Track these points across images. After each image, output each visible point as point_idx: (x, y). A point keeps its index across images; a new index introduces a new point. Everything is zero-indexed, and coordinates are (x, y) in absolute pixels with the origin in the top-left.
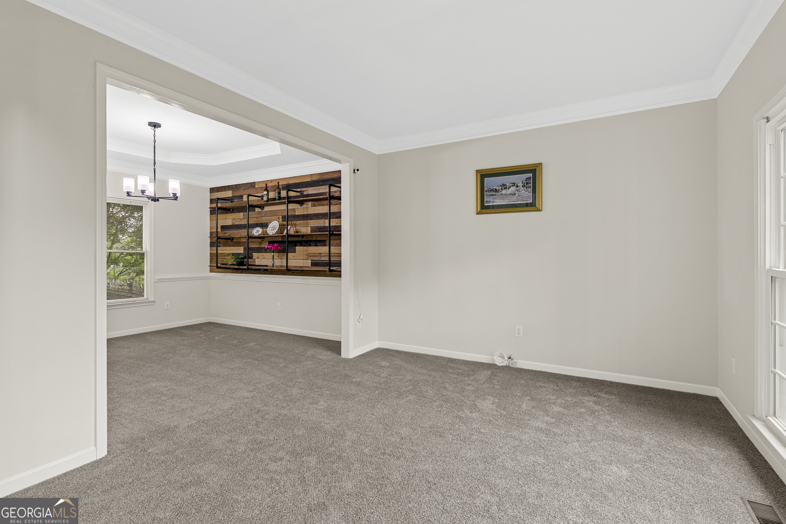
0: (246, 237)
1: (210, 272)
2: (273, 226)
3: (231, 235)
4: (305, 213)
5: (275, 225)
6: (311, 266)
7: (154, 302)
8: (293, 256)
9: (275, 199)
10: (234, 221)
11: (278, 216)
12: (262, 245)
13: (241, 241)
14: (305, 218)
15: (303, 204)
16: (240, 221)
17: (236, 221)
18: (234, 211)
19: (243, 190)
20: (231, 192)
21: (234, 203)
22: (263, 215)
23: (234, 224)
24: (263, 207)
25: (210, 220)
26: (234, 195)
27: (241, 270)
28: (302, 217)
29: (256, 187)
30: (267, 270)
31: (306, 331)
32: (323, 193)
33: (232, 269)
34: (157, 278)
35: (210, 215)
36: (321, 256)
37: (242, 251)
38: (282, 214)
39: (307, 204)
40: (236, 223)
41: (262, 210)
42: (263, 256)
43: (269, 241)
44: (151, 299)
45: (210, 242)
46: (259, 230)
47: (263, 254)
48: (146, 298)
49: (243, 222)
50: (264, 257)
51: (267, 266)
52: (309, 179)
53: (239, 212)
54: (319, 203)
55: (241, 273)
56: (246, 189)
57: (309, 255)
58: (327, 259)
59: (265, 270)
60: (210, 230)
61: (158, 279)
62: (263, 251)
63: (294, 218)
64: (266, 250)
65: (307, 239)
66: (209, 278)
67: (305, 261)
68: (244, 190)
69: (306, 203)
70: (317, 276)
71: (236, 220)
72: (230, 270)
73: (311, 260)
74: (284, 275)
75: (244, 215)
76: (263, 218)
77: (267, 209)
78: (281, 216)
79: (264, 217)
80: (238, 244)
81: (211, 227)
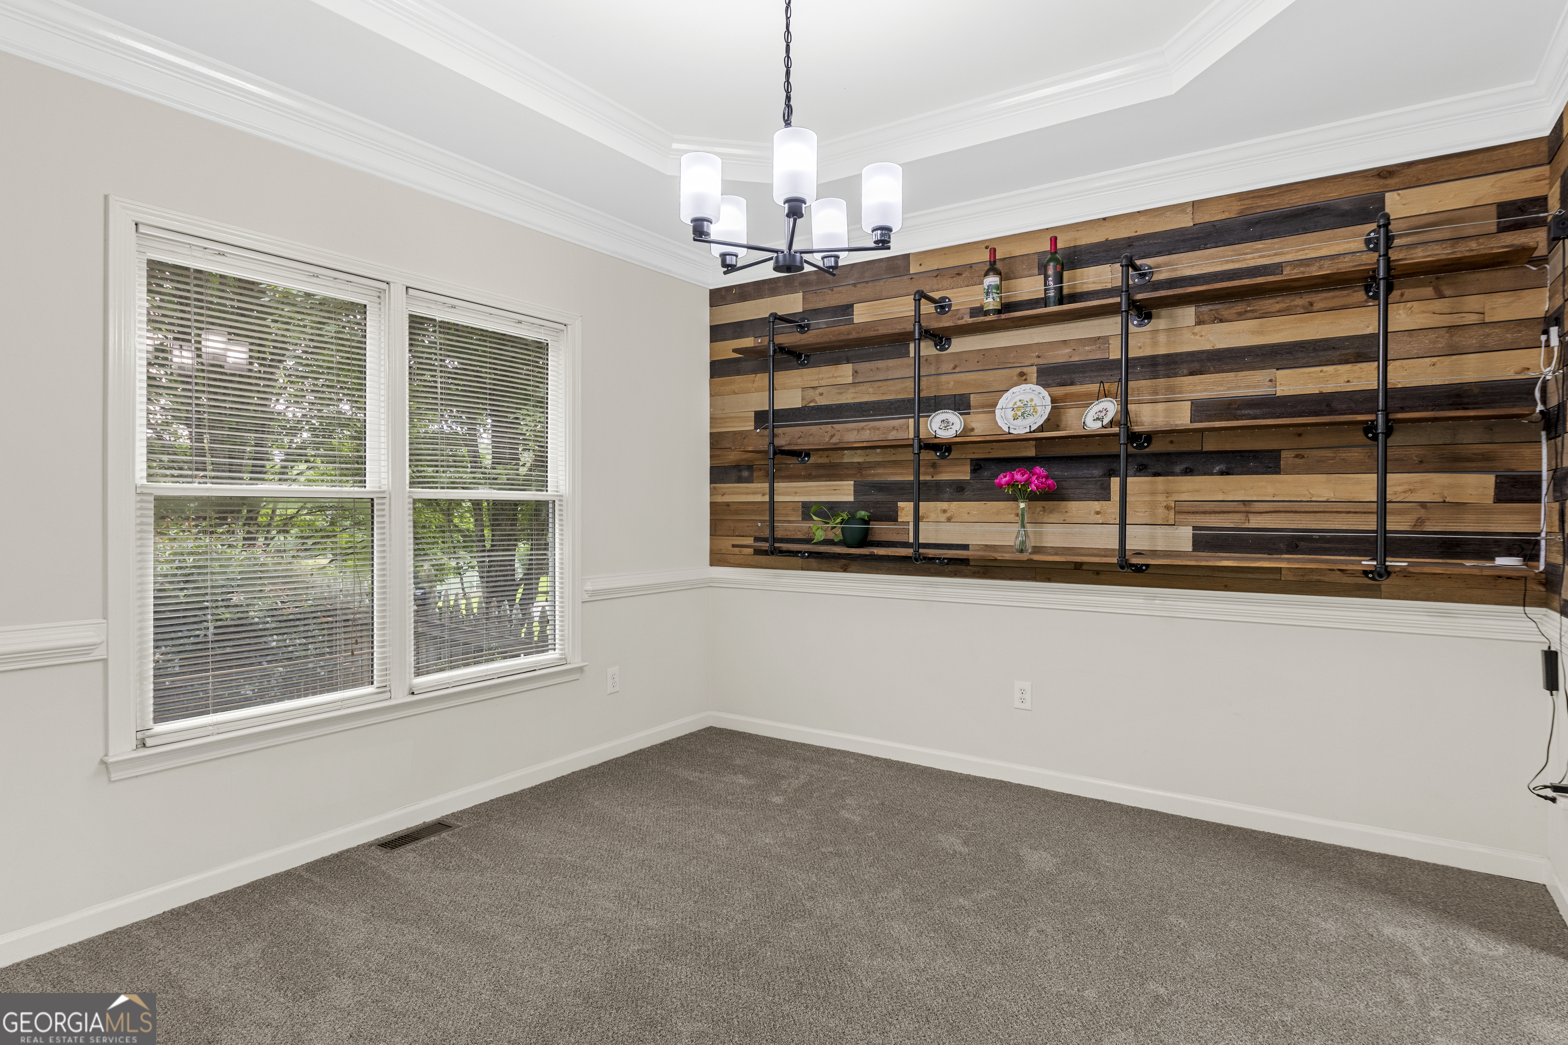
0: (912, 446)
1: (711, 565)
2: (1019, 404)
3: (800, 441)
4: (1162, 351)
5: (1026, 398)
6: (1194, 550)
7: (581, 669)
8: (1098, 513)
9: (1045, 302)
10: (811, 394)
11: (1019, 370)
12: (942, 472)
13: (845, 460)
14: (1160, 368)
15: (1149, 316)
16: (841, 393)
17: (821, 394)
18: (812, 359)
19: (854, 285)
20: (799, 295)
21: (812, 333)
22: (946, 367)
23: (812, 404)
24: (949, 340)
25: (711, 395)
26: (811, 306)
27: (844, 561)
28: (1142, 366)
29: (913, 269)
30: (965, 561)
31: (1161, 793)
32: (1265, 267)
33: (803, 557)
34: (590, 588)
35: (712, 376)
36: (1248, 512)
37: (848, 495)
38: (1040, 361)
39: (1171, 317)
40: (822, 401)
41: (943, 349)
42: (945, 511)
43: (972, 460)
44: (576, 663)
45: (712, 468)
46: (951, 421)
47: (944, 505)
48: (561, 659)
49: (853, 395)
50: (948, 515)
51: (965, 547)
52: (1185, 221)
53: (837, 362)
54: (1240, 307)
55: (845, 571)
56: (867, 282)
57: (1181, 511)
58: (1370, 523)
59: (952, 561)
60: (711, 427)
61: (594, 593)
62: (946, 496)
63: (1103, 370)
64: (958, 491)
65: (1171, 448)
66: (709, 584)
67: (1159, 530)
68: (858, 286)
69: (1164, 312)
70: (1226, 588)
71: (820, 390)
72: (798, 561)
73: (1195, 528)
74: (1049, 580)
75: (855, 372)
76: (944, 378)
77: (959, 345)
78: (1035, 368)
79: (952, 376)
80: (832, 472)
81: (713, 419)
